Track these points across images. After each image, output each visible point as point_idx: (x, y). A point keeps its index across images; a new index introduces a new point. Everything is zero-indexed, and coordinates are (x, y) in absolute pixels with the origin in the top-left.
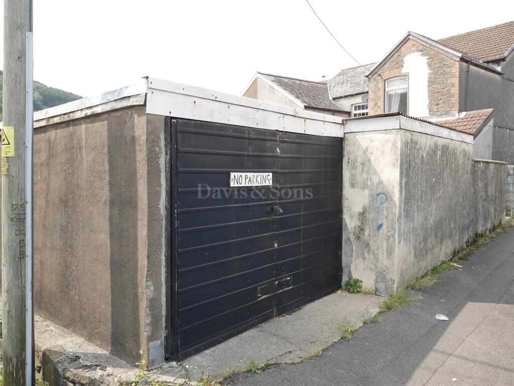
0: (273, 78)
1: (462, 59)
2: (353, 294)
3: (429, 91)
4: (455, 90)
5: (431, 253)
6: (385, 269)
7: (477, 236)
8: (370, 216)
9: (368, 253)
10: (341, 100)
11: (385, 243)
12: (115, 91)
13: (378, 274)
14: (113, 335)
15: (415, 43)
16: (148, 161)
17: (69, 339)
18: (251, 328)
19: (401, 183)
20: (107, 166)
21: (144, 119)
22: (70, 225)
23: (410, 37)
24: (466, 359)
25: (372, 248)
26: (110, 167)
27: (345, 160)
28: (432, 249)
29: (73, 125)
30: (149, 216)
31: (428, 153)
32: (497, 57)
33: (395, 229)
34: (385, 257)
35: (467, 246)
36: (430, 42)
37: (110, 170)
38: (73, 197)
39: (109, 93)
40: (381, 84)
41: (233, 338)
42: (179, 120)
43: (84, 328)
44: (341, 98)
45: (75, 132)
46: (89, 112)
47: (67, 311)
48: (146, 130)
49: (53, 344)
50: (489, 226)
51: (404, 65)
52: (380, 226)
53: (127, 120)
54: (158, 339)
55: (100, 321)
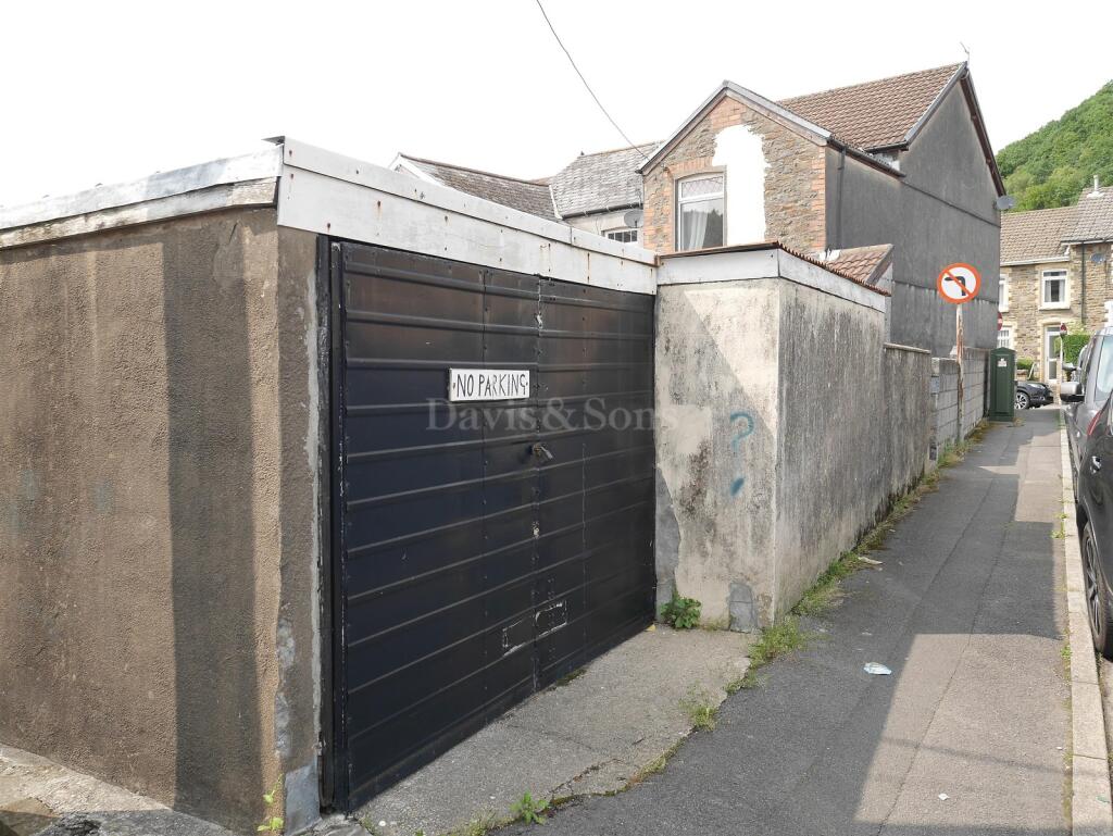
0: (434, 169)
1: (831, 143)
2: (684, 631)
3: (767, 206)
4: (819, 206)
5: (826, 538)
6: (749, 573)
7: (892, 500)
8: (717, 462)
9: (712, 541)
10: (580, 220)
11: (749, 520)
12: (188, 170)
13: (735, 586)
14: (180, 762)
15: (737, 105)
16: (281, 339)
17: (54, 781)
18: (490, 721)
19: (780, 392)
20: (161, 352)
21: (270, 240)
22: (49, 499)
23: (729, 93)
24: (950, 752)
25: (722, 530)
26: (169, 353)
27: (660, 343)
28: (827, 530)
29: (61, 253)
30: (284, 470)
31: (820, 329)
32: (892, 142)
33: (770, 490)
34: (751, 548)
35: (878, 522)
36: (768, 105)
37: (169, 363)
38: (62, 430)
39: (169, 175)
40: (669, 189)
41: (456, 748)
42: (346, 244)
43: (93, 750)
44: (580, 215)
45: (65, 270)
46: (110, 221)
47: (42, 711)
48: (276, 265)
49: (17, 797)
50: (908, 479)
51: (716, 149)
52: (738, 485)
53: (222, 241)
54: (306, 765)
55: (142, 731)
